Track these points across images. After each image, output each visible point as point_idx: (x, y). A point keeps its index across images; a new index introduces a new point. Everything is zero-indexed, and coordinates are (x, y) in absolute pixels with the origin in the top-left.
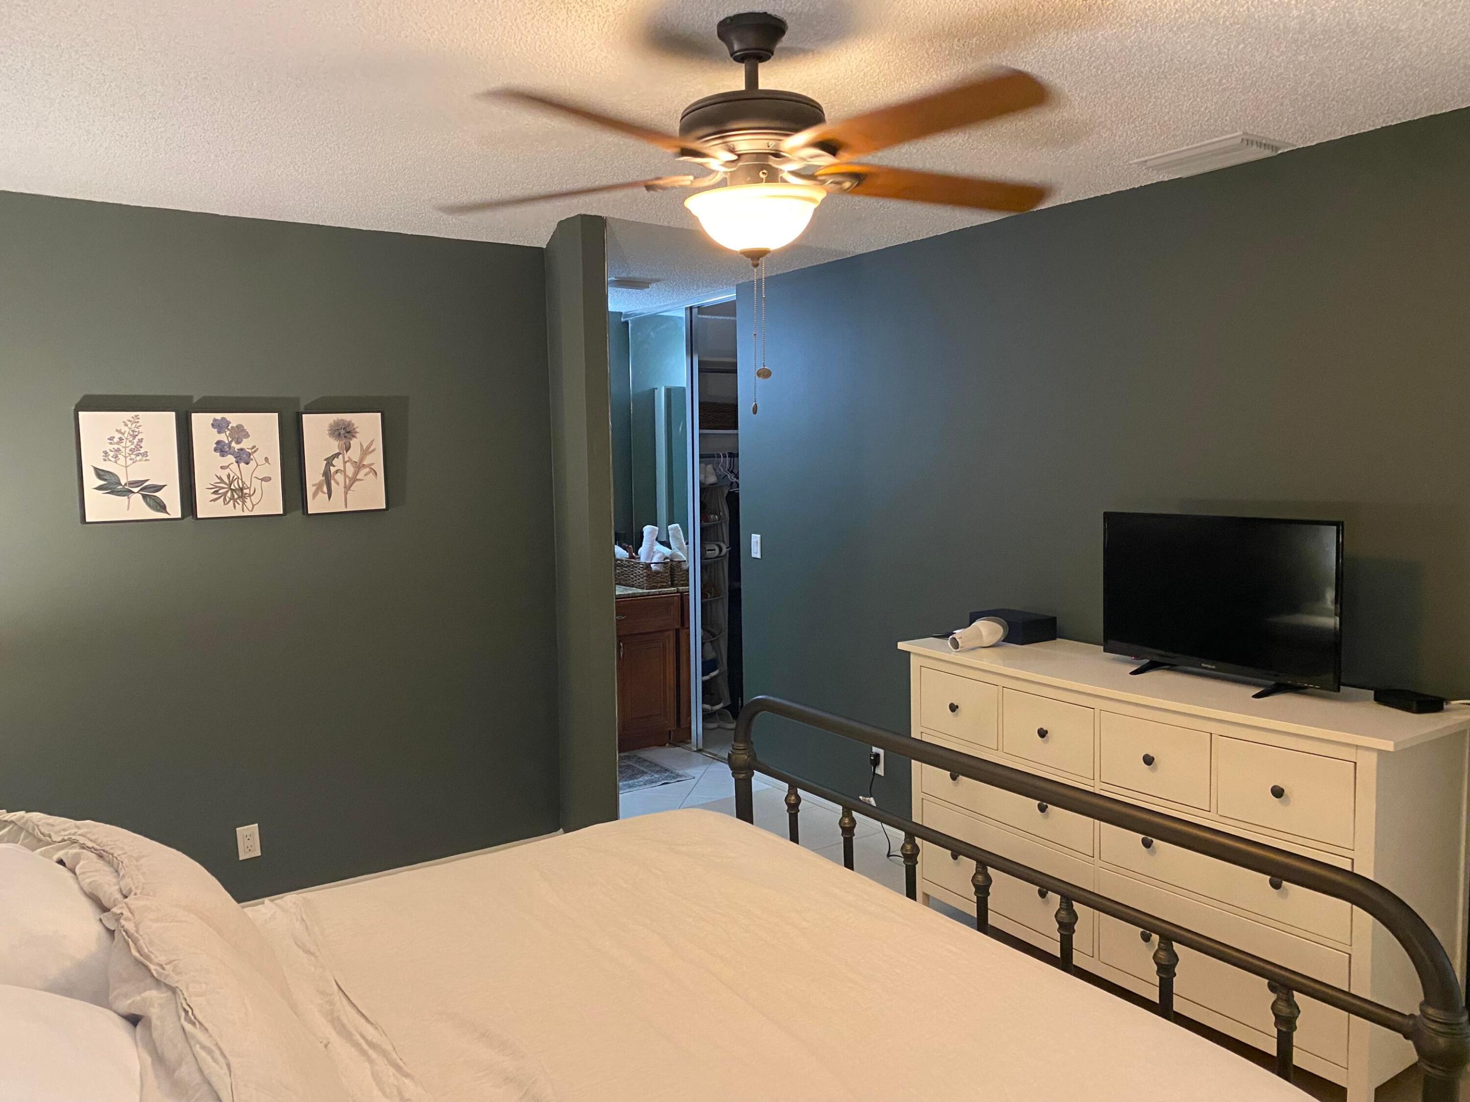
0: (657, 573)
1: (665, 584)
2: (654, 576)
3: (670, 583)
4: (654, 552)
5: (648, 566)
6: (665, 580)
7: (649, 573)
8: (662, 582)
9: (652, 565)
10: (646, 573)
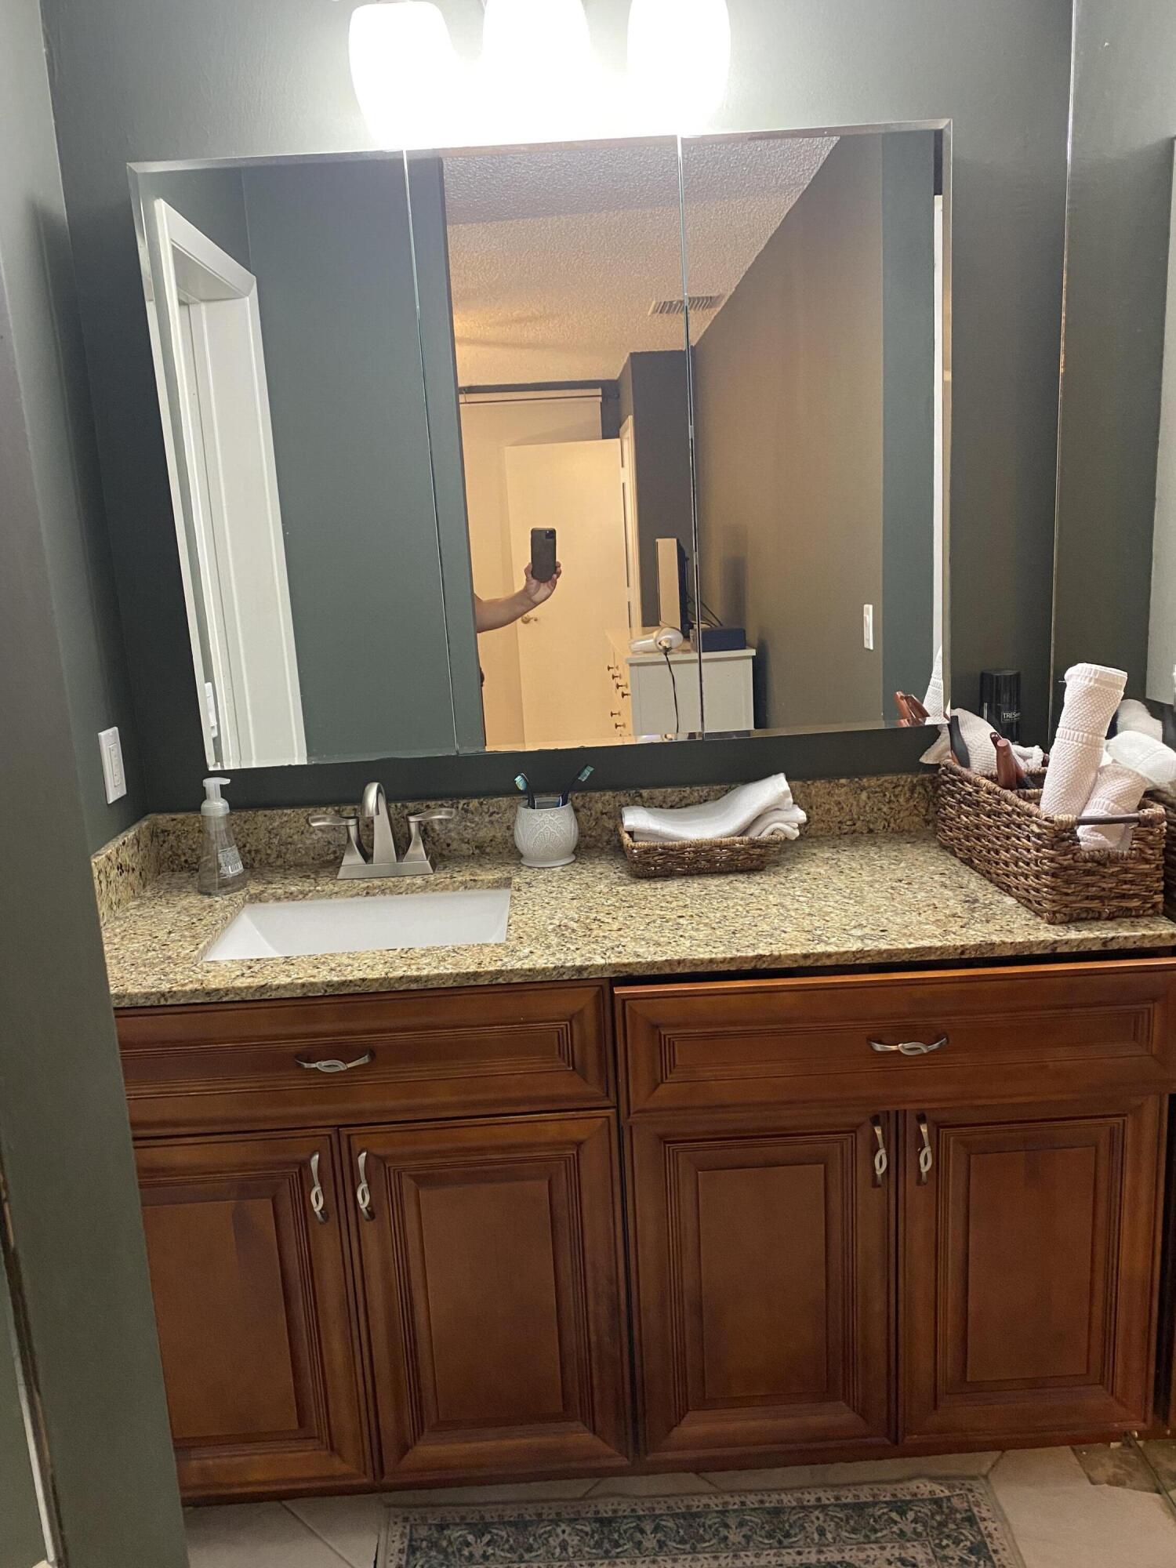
0: (1102, 860)
1: (1135, 903)
2: (1088, 873)
3: (1159, 898)
4: (1101, 770)
5: (1062, 835)
6: (1134, 890)
7: (1066, 860)
8: (1123, 896)
9: (1081, 831)
10: (1052, 860)
